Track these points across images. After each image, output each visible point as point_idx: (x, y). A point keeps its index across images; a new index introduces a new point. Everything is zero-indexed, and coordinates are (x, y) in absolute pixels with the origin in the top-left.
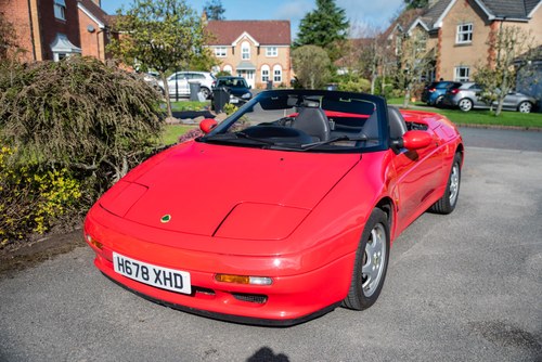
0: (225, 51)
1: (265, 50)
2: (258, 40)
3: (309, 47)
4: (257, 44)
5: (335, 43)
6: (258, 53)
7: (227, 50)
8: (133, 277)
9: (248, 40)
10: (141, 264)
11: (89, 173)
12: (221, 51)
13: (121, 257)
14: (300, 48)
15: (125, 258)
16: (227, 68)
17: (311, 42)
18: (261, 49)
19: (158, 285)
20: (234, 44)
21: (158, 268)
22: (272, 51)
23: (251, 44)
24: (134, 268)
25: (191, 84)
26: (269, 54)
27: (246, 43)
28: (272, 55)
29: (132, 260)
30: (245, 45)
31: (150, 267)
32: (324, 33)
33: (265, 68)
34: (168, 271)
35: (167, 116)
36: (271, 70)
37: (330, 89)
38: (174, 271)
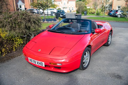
8: (33, 63)
10: (34, 60)
11: (25, 37)
13: (30, 58)
15: (31, 59)
16: (60, 7)
19: (38, 65)
21: (38, 61)
24: (33, 61)
25: (51, 12)
27: (65, 1)
29: (32, 59)
31: (36, 61)
33: (70, 7)
34: (40, 62)
35: (45, 21)
36: (71, 7)
37: (85, 12)
38: (41, 62)
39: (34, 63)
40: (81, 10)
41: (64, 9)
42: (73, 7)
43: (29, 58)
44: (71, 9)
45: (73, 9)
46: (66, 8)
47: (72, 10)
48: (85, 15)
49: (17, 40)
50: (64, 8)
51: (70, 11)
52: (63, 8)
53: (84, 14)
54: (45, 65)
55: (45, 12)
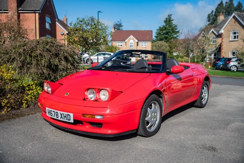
0: (122, 44)
1: (141, 43)
2: (137, 39)
3: (159, 42)
4: (137, 41)
5: (172, 40)
6: (138, 45)
7: (123, 44)
8: (52, 117)
9: (133, 39)
10: (56, 111)
12: (120, 44)
13: (49, 109)
14: (156, 42)
15: (51, 109)
17: (161, 40)
18: (139, 43)
20: (126, 41)
21: (62, 112)
22: (144, 44)
23: (134, 41)
24: (53, 113)
25: (104, 57)
26: (142, 45)
28: (144, 46)
29: (53, 110)
30: (131, 41)
31: (59, 112)
32: (167, 36)
34: (65, 113)
38: (67, 113)
39: (55, 118)
43: (47, 108)
44: (143, 56)
45: (146, 55)
47: (145, 58)
54: (74, 120)
55: (94, 58)
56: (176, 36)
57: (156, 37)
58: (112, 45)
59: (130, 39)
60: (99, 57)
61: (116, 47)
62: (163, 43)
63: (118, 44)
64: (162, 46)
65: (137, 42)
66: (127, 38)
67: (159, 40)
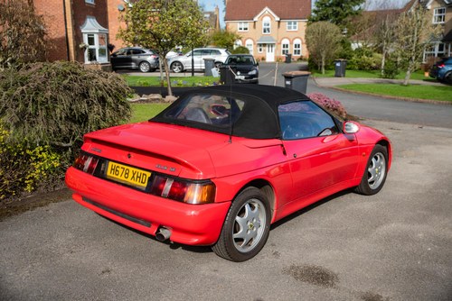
0: (247, 26)
1: (285, 24)
2: (278, 16)
3: (321, 23)
4: (278, 19)
5: (349, 18)
6: (279, 27)
7: (249, 25)
9: (269, 15)
11: (66, 149)
12: (243, 26)
14: (315, 24)
16: (249, 42)
18: (282, 24)
20: (255, 19)
22: (292, 25)
23: (272, 18)
25: (205, 60)
26: (290, 28)
27: (267, 17)
28: (293, 30)
30: (267, 19)
32: (339, 9)
33: (286, 41)
35: (168, 95)
36: (291, 43)
37: (338, 65)
40: (324, 56)
41: (263, 48)
42: (297, 41)
44: (291, 50)
45: (297, 49)
46: (272, 45)
47: (293, 55)
48: (337, 76)
49: (40, 156)
50: (265, 45)
51: (284, 60)
52: (260, 45)
53: (333, 73)
55: (185, 60)
56: (357, 8)
57: (315, 12)
58: (226, 28)
59: (264, 16)
60: (196, 58)
61: (233, 35)
62: (329, 25)
63: (239, 26)
64: (325, 32)
65: (279, 22)
66: (257, 14)
67: (321, 19)
